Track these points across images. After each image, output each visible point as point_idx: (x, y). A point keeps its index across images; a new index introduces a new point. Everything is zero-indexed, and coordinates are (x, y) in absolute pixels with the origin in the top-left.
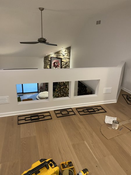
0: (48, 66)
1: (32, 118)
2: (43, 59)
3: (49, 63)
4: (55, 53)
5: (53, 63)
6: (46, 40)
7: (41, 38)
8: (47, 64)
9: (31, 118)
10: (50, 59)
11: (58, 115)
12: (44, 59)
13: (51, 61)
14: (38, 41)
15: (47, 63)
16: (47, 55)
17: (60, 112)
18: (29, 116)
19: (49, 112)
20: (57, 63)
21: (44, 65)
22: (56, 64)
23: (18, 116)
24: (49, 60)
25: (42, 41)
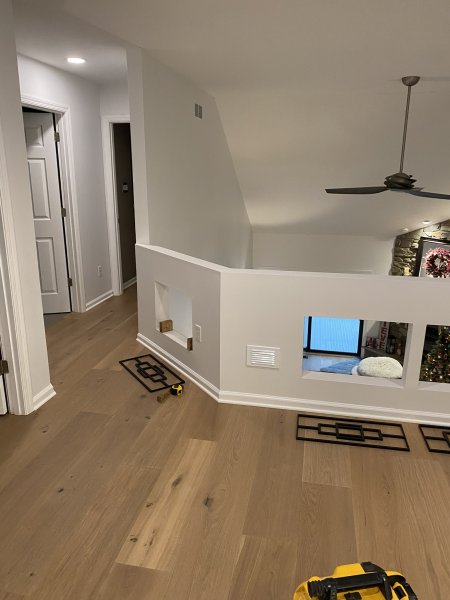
0: (407, 269)
1: (342, 431)
2: (391, 245)
3: (411, 258)
4: (440, 225)
5: (426, 257)
6: (415, 181)
7: (396, 176)
8: (406, 261)
9: (337, 431)
10: (416, 245)
11: (433, 445)
12: (396, 245)
13: (419, 253)
14: (385, 183)
15: (404, 257)
16: (407, 230)
17: (441, 436)
18: (333, 423)
19: (399, 425)
20: (443, 260)
21: (394, 265)
22: (438, 263)
23: (300, 416)
24: (413, 249)
25: (400, 184)
